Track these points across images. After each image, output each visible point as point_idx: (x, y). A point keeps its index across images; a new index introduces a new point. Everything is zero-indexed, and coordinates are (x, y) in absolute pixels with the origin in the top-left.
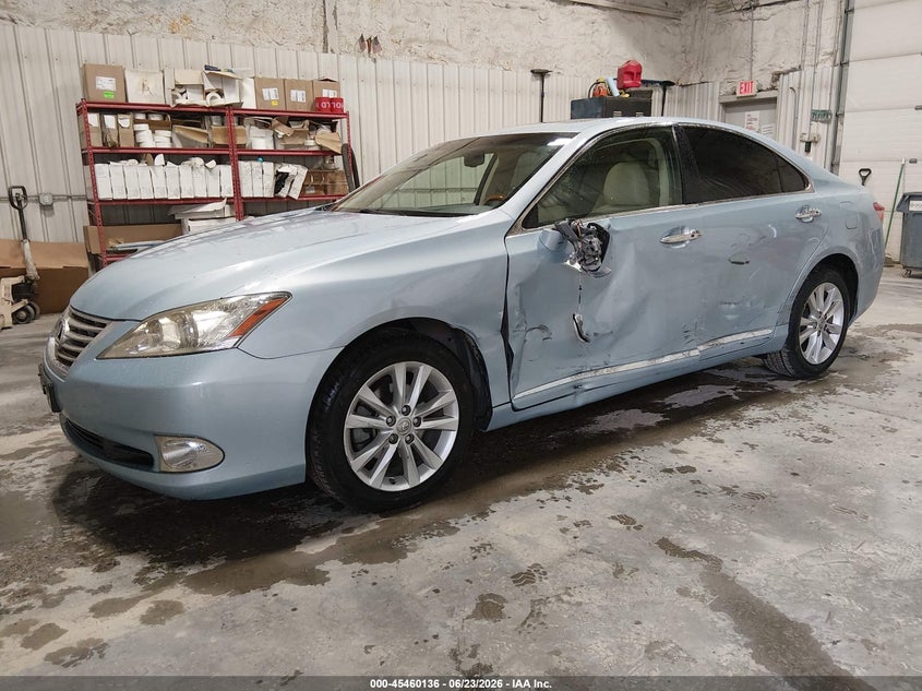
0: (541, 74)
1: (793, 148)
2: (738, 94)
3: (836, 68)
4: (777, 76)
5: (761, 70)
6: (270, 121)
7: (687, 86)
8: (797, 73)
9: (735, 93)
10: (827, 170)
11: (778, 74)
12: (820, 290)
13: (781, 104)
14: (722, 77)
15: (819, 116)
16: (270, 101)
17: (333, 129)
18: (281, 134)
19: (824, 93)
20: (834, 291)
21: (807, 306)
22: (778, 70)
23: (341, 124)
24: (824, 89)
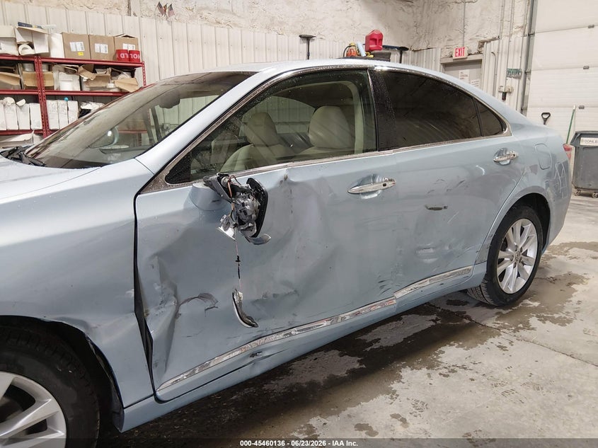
0: (307, 39)
1: (494, 95)
2: (454, 57)
3: (526, 38)
4: (482, 44)
5: (471, 39)
6: (77, 68)
7: (418, 51)
8: (497, 41)
9: (452, 56)
10: (518, 112)
11: (483, 42)
12: (517, 225)
13: (485, 64)
14: (442, 45)
15: (512, 73)
16: (77, 52)
17: (133, 76)
18: (85, 79)
19: (516, 56)
20: (529, 227)
21: (505, 240)
22: (483, 39)
23: (138, 71)
24: (516, 54)
